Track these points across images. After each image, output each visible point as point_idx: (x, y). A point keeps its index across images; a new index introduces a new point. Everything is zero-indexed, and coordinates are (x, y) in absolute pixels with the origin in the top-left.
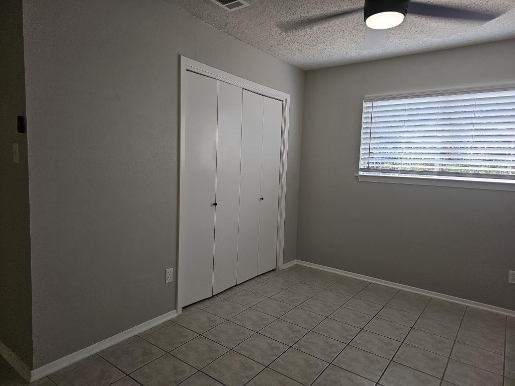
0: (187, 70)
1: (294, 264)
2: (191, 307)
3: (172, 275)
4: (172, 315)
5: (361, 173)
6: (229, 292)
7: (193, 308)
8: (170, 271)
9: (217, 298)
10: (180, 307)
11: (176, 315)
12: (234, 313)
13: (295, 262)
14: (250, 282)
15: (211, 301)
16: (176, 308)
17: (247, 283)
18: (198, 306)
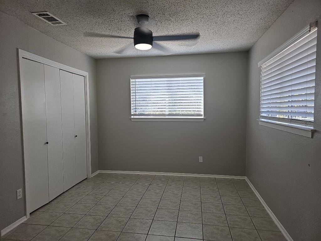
0: (23, 58)
1: (97, 173)
2: (36, 211)
3: (21, 193)
4: (24, 219)
5: (132, 117)
6: (60, 198)
7: (37, 212)
8: (20, 191)
9: (52, 203)
10: (28, 213)
11: (26, 219)
12: (68, 208)
13: (98, 172)
14: (72, 189)
15: (49, 205)
16: (25, 215)
17: (71, 190)
18: (41, 210)
